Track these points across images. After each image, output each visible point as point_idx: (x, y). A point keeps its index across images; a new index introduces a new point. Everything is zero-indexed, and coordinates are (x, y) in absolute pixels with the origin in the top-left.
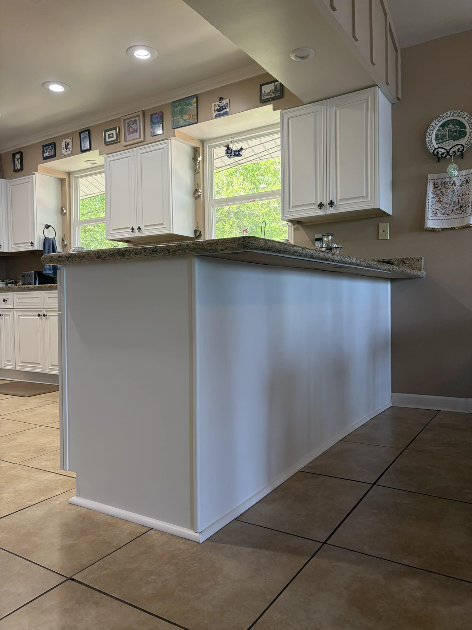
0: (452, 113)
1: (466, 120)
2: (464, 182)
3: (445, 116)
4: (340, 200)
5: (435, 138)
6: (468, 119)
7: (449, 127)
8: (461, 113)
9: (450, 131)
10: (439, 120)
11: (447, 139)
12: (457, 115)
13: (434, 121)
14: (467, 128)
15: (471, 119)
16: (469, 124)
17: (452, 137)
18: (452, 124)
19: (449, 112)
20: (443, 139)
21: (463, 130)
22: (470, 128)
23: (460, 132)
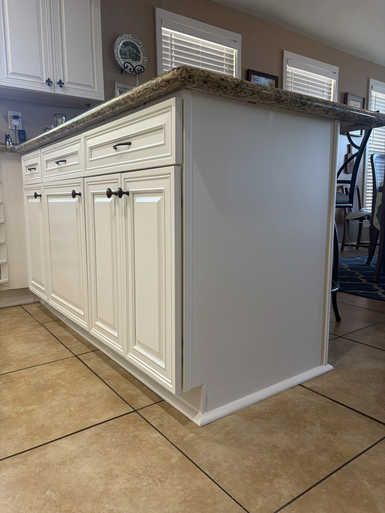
0: (132, 37)
1: (141, 47)
3: (127, 37)
4: (68, 82)
5: (120, 52)
6: (142, 47)
7: (129, 48)
8: (137, 39)
9: (130, 51)
10: (123, 38)
11: (128, 57)
12: (135, 40)
13: (120, 37)
14: (141, 54)
15: (144, 48)
16: (142, 51)
17: (131, 57)
18: (131, 46)
19: (130, 35)
20: (126, 56)
21: (138, 54)
22: (143, 55)
23: (137, 55)
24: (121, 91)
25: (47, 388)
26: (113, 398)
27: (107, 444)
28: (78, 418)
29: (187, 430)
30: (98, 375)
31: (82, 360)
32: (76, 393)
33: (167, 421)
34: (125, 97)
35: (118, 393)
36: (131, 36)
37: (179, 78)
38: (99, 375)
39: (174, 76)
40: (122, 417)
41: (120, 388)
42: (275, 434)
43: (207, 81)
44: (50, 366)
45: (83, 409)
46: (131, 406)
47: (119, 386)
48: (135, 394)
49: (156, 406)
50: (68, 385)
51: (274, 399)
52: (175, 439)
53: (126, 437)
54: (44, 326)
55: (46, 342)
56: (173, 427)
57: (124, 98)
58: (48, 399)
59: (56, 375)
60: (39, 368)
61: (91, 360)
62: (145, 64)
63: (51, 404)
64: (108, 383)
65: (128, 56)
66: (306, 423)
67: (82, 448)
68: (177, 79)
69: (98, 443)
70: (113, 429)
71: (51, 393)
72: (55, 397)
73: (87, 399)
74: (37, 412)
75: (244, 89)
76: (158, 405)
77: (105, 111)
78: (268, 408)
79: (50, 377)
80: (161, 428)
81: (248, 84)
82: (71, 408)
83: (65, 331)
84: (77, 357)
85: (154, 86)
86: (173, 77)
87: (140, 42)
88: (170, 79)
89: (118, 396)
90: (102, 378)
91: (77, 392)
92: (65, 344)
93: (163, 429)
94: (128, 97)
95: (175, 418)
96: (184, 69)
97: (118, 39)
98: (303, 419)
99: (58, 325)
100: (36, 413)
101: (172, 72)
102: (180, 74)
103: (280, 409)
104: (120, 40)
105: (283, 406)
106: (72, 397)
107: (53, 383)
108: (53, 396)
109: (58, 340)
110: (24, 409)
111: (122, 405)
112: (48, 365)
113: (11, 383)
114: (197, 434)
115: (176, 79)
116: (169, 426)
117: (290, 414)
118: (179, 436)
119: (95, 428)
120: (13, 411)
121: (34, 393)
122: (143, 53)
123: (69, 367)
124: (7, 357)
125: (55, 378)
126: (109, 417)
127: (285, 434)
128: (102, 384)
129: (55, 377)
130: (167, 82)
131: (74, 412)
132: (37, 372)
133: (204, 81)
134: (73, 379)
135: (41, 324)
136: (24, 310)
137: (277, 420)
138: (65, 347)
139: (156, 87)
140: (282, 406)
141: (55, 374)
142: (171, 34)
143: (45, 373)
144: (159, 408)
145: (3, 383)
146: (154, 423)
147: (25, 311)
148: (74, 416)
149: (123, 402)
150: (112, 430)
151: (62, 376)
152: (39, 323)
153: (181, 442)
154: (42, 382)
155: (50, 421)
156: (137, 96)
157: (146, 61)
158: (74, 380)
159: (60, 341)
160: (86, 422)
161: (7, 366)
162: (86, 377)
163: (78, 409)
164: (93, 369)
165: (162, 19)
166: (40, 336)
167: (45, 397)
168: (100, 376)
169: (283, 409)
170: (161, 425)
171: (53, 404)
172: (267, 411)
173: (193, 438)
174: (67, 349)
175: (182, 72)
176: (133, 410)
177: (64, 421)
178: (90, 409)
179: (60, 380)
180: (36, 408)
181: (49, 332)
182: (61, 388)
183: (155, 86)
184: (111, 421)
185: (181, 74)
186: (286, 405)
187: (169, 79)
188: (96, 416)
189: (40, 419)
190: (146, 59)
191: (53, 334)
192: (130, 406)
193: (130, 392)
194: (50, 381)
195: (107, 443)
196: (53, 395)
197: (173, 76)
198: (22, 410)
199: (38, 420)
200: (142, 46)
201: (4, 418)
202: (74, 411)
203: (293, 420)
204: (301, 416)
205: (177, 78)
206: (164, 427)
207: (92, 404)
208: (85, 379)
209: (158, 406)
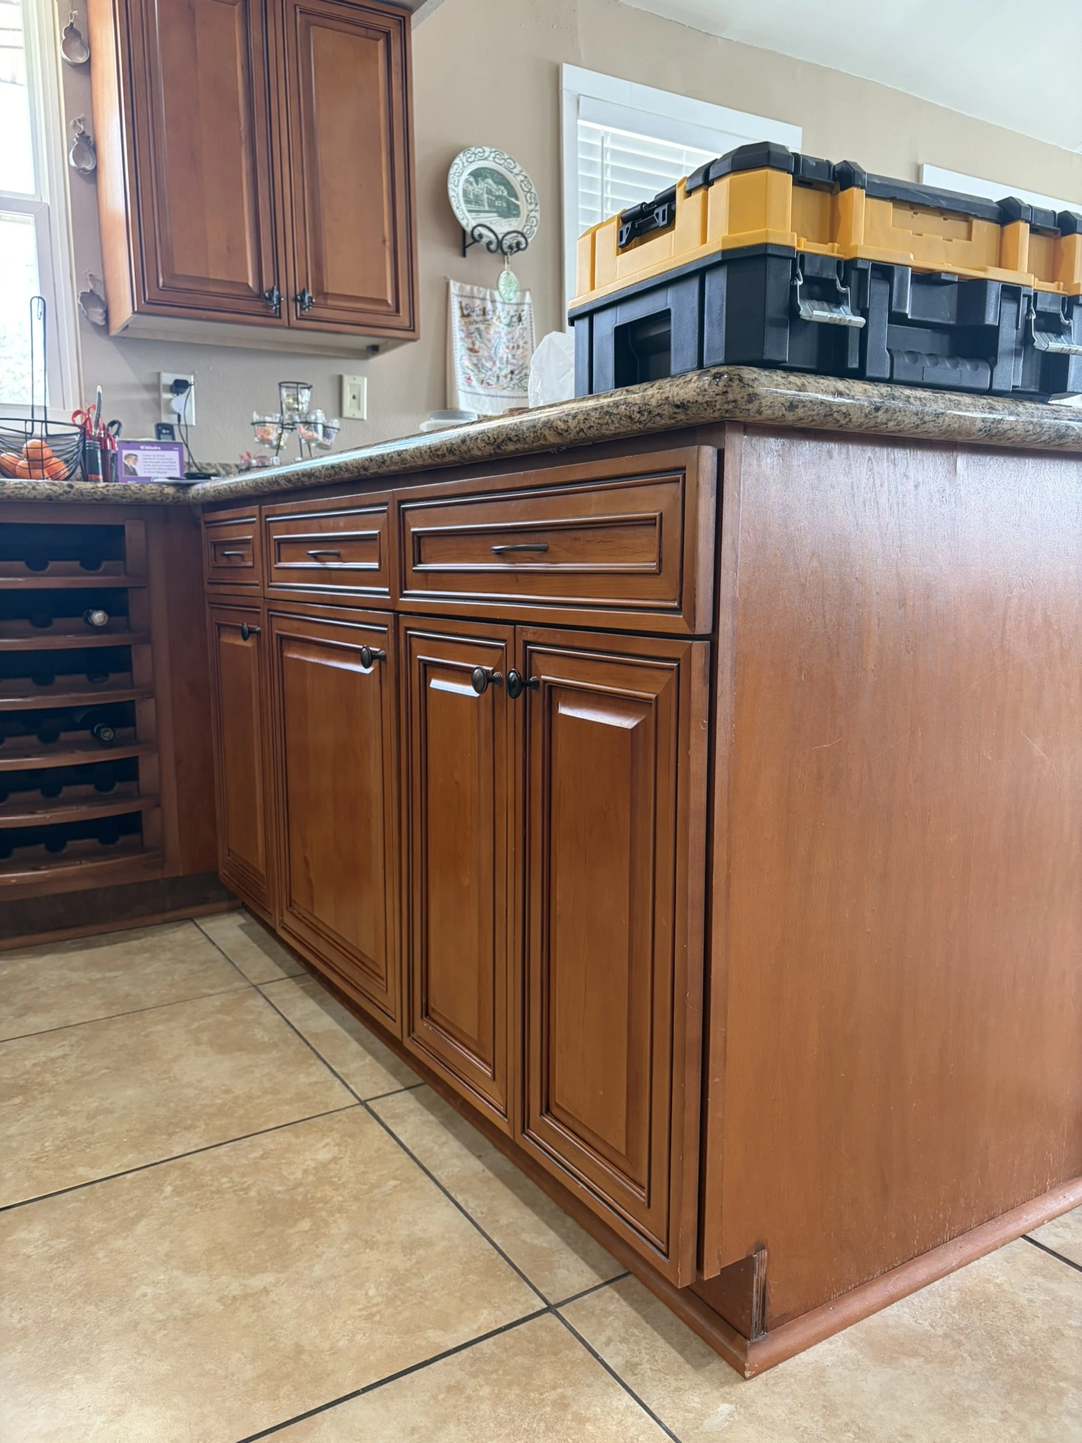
0: (493, 155)
1: (519, 180)
2: (515, 319)
3: (478, 155)
5: (464, 197)
6: (522, 181)
7: (487, 183)
8: (509, 161)
9: (489, 192)
10: (470, 157)
11: (487, 208)
12: (502, 162)
13: (461, 155)
14: (520, 198)
15: (528, 182)
16: (524, 191)
17: (494, 207)
18: (493, 180)
19: (487, 150)
20: (479, 205)
21: (513, 200)
22: (527, 201)
23: (509, 203)
24: (464, 305)
25: (295, 1213)
26: (482, 1258)
27: (484, 1424)
28: (394, 1328)
29: (709, 1390)
30: (432, 1172)
31: (382, 1117)
32: (378, 1237)
33: (648, 1351)
34: (540, 425)
35: (495, 1240)
36: (491, 152)
37: (718, 404)
38: (434, 1174)
39: (704, 396)
40: (517, 1330)
41: (497, 1221)
42: (972, 1419)
43: (796, 403)
44: (297, 1137)
45: (402, 1296)
46: (538, 1288)
47: (495, 1214)
48: (544, 1245)
49: (608, 1294)
50: (351, 1205)
51: (953, 1289)
52: (678, 1421)
53: (535, 1405)
54: (265, 993)
55: (275, 1052)
56: (667, 1377)
57: (535, 427)
58: (301, 1251)
59: (315, 1168)
60: (266, 1141)
61: (406, 1118)
62: (534, 224)
63: (312, 1271)
64: (462, 1204)
65: (486, 204)
66: (1061, 1381)
67: (416, 1436)
68: (713, 404)
69: (458, 1420)
70: (495, 1371)
71: (307, 1232)
72: (321, 1249)
73: (409, 1257)
74: (276, 1299)
75: (898, 413)
76: (614, 1290)
77: (473, 449)
78: (941, 1318)
79: (299, 1174)
80: (634, 1377)
81: (909, 397)
82: (370, 1288)
83: (324, 1013)
84: (367, 1108)
85: (635, 413)
86: (700, 399)
87: (515, 167)
88: (689, 402)
89: (496, 1252)
90: (442, 1183)
91: (379, 1231)
92: (327, 1061)
93: (639, 1380)
94: (549, 425)
95: (669, 1343)
96: (736, 377)
97: (457, 161)
98: (1051, 1367)
99: (301, 992)
100: (273, 1302)
101: (697, 383)
102: (724, 393)
103: (978, 1324)
104: (463, 163)
105: (985, 1315)
106: (368, 1250)
107: (309, 1196)
108: (316, 1243)
109: (308, 1044)
110: (240, 1285)
111: (511, 1284)
112: (289, 1131)
113: (196, 1192)
114: (741, 1406)
115: (708, 405)
116: (656, 1371)
117: (1010, 1346)
118: (688, 1411)
119: (445, 1364)
120: (210, 1293)
121: (262, 1229)
122: (526, 196)
123: (349, 1140)
124: (174, 1100)
125: (315, 1179)
126: (479, 1328)
127: (1003, 1420)
128: (448, 1205)
129: (314, 1175)
130: (677, 407)
131: (377, 1304)
132: (263, 1154)
133: (787, 404)
134: (365, 1184)
135: (255, 987)
136: (203, 936)
137: (973, 1365)
138: (329, 1071)
139: (643, 415)
140: (980, 1314)
141: (313, 1164)
142: (603, 138)
143: (283, 1161)
144: (618, 1302)
145: (173, 1191)
146: (611, 1357)
147: (206, 940)
148: (381, 1317)
149: (512, 1273)
150: (492, 1376)
151: (332, 1174)
152: (250, 982)
153: (696, 1431)
154: (279, 1192)
155: (317, 1332)
156: (578, 429)
157: (535, 217)
158: (365, 1187)
159: (312, 1048)
160: (417, 1342)
161: (178, 1130)
162: (397, 1179)
163: (390, 1293)
164: (415, 1153)
165: (580, 95)
166: (256, 1030)
167: (293, 1247)
168: (437, 1178)
169: (985, 1324)
170: (632, 1365)
171: (318, 1271)
172: (940, 1331)
173: (732, 1419)
174: (336, 1079)
175: (730, 386)
176: (545, 1306)
177: (354, 1336)
178: (421, 1297)
179: (327, 1187)
180: (271, 1283)
181: (279, 1016)
182: (333, 1216)
183: (639, 412)
184: (485, 1342)
185: (727, 392)
186: (993, 1311)
187: (685, 402)
188: (443, 1324)
189: (286, 1326)
190: (536, 211)
191: (293, 1024)
192: (535, 1289)
193: (527, 1237)
194: (301, 1190)
195: (484, 1421)
196: (315, 1241)
197: (699, 395)
198: (235, 1289)
199: (282, 1328)
200: (523, 178)
201: (189, 1314)
202: (379, 1299)
203: (1021, 1367)
204: (1041, 1352)
205: (711, 402)
206: (642, 1374)
207: (427, 1278)
208: (399, 1188)
209: (615, 1293)
